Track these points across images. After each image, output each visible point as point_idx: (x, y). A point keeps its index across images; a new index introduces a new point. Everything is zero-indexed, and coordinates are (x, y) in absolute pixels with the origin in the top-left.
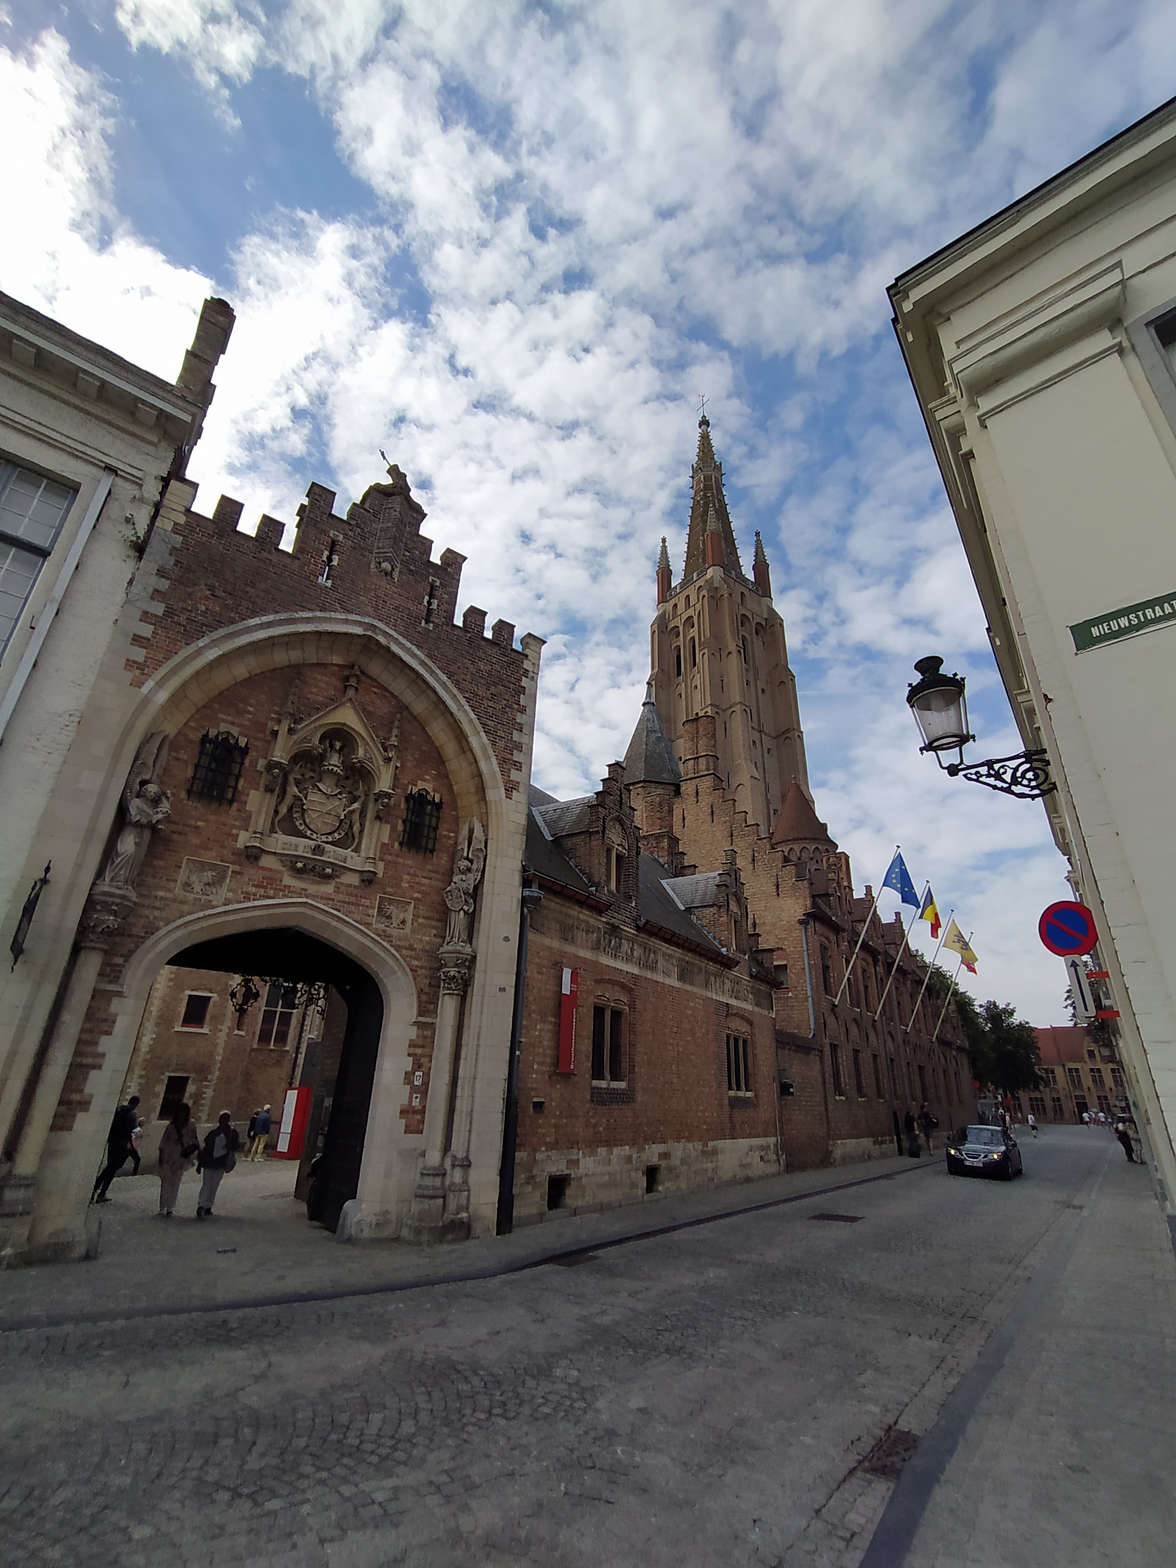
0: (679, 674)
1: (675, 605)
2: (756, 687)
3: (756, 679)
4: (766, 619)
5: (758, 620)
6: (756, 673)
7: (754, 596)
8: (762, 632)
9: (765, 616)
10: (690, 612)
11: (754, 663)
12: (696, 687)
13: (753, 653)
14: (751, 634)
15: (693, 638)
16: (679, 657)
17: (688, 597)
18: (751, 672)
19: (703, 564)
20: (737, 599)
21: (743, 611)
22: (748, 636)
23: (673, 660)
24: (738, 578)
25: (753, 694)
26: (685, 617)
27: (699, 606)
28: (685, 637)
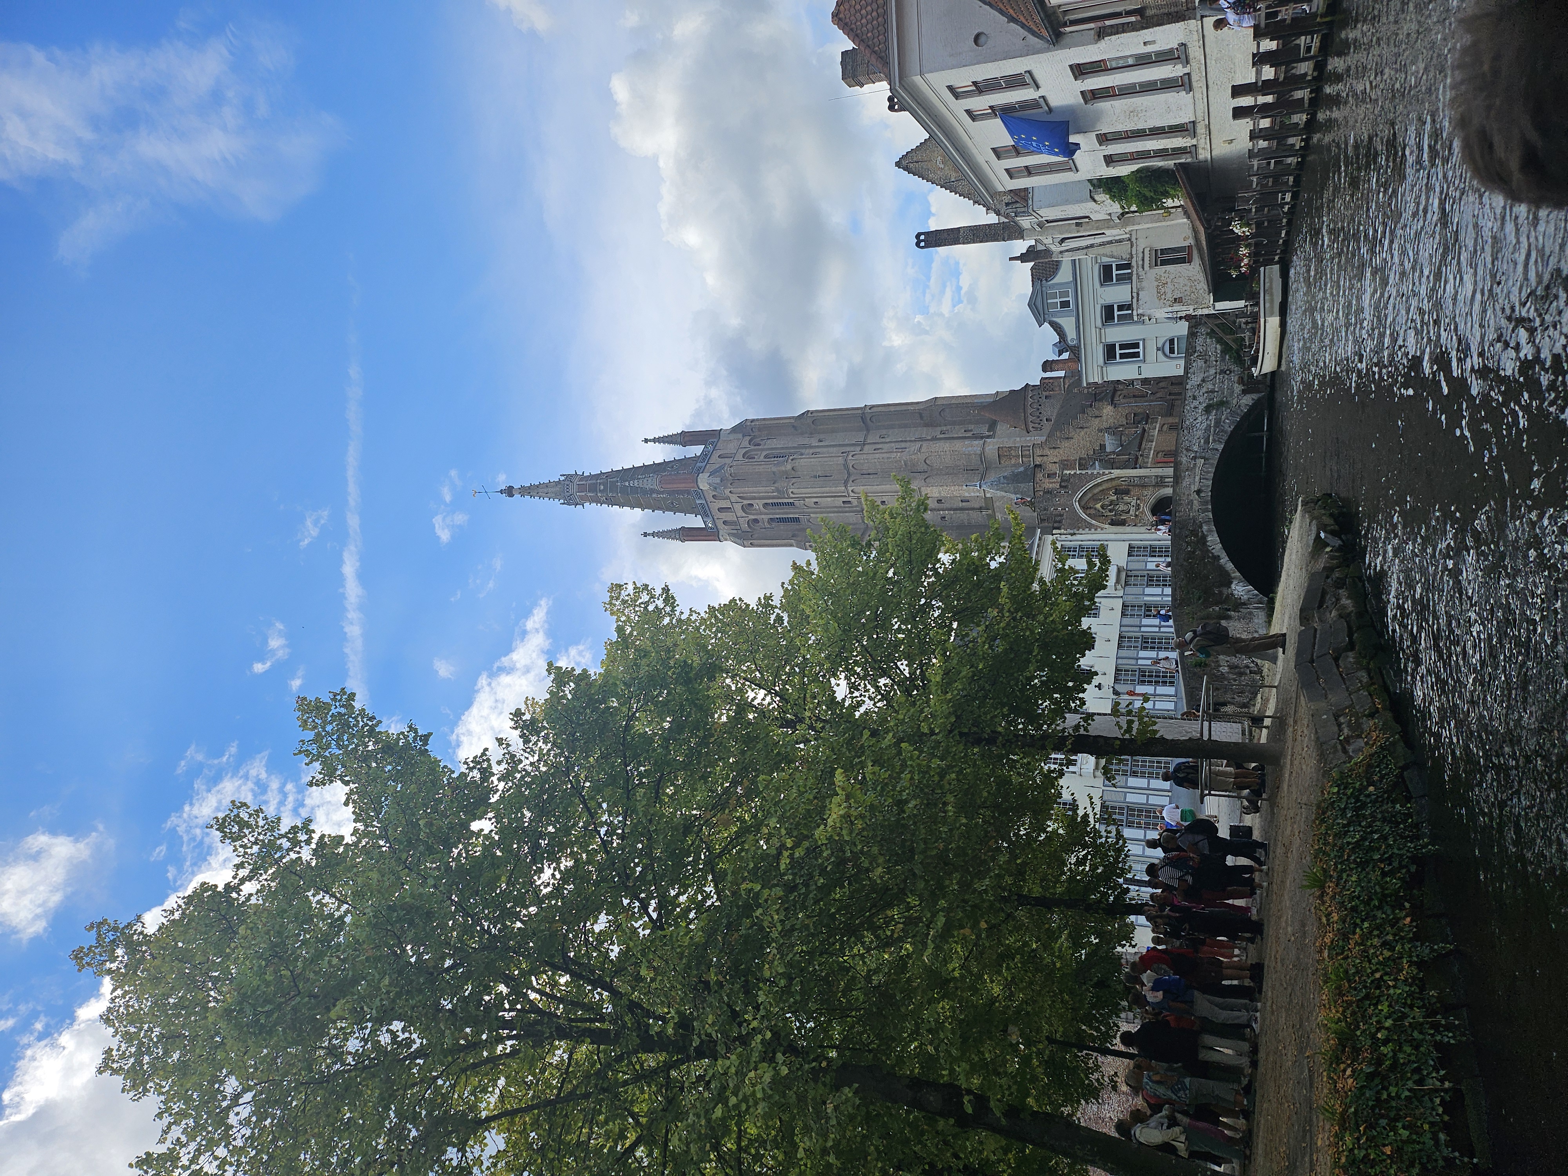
0: (797, 520)
1: (725, 523)
2: (818, 447)
3: (811, 447)
4: (744, 436)
5: (745, 442)
6: (804, 446)
7: (718, 445)
8: (757, 440)
9: (740, 436)
10: (738, 507)
11: (794, 448)
12: (816, 503)
13: (782, 448)
14: (763, 450)
15: (766, 505)
16: (781, 520)
17: (721, 510)
18: (803, 451)
19: (689, 493)
20: (728, 461)
21: (739, 456)
22: (764, 453)
23: (782, 526)
24: (704, 460)
25: (825, 450)
26: (740, 513)
27: (734, 498)
28: (761, 514)
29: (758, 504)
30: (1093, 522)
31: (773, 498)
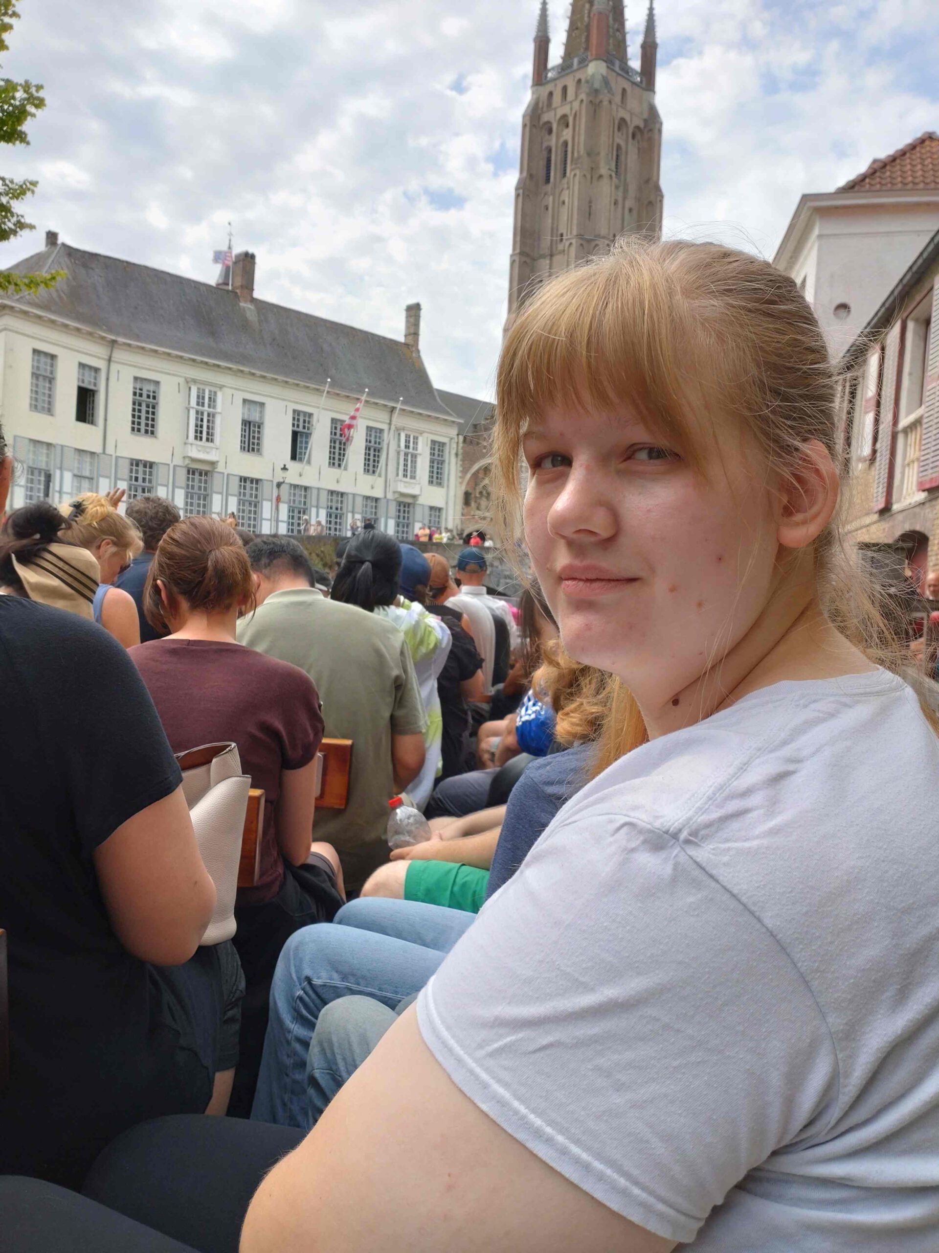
0: (548, 180)
1: (551, 94)
2: (623, 208)
3: (625, 198)
4: (645, 121)
5: (637, 122)
6: (626, 191)
7: (637, 89)
8: (638, 136)
9: (645, 116)
10: (565, 110)
11: (625, 180)
12: (564, 203)
13: (626, 165)
14: (627, 142)
15: (566, 144)
16: (549, 160)
17: (565, 89)
18: (621, 189)
19: (587, 49)
20: (618, 99)
21: (622, 113)
22: (623, 144)
23: (542, 163)
24: (622, 69)
25: (619, 215)
26: (560, 112)
27: (576, 105)
28: (558, 137)
29: (567, 134)
30: (469, 476)
31: (573, 153)
